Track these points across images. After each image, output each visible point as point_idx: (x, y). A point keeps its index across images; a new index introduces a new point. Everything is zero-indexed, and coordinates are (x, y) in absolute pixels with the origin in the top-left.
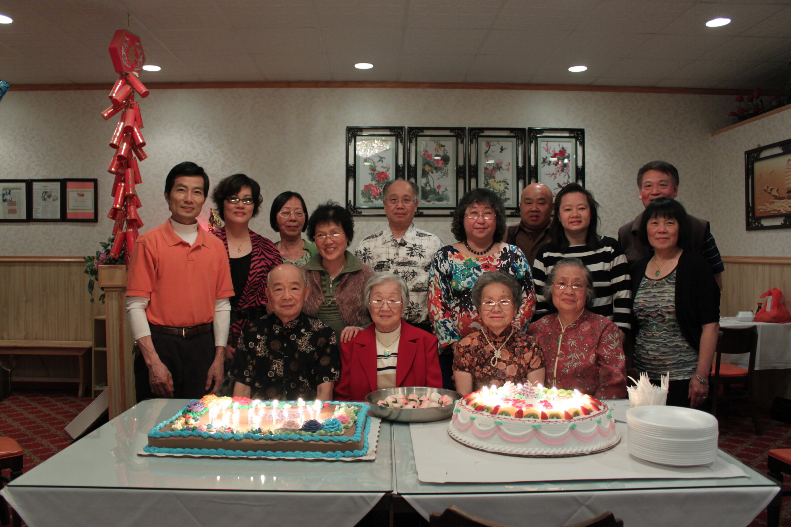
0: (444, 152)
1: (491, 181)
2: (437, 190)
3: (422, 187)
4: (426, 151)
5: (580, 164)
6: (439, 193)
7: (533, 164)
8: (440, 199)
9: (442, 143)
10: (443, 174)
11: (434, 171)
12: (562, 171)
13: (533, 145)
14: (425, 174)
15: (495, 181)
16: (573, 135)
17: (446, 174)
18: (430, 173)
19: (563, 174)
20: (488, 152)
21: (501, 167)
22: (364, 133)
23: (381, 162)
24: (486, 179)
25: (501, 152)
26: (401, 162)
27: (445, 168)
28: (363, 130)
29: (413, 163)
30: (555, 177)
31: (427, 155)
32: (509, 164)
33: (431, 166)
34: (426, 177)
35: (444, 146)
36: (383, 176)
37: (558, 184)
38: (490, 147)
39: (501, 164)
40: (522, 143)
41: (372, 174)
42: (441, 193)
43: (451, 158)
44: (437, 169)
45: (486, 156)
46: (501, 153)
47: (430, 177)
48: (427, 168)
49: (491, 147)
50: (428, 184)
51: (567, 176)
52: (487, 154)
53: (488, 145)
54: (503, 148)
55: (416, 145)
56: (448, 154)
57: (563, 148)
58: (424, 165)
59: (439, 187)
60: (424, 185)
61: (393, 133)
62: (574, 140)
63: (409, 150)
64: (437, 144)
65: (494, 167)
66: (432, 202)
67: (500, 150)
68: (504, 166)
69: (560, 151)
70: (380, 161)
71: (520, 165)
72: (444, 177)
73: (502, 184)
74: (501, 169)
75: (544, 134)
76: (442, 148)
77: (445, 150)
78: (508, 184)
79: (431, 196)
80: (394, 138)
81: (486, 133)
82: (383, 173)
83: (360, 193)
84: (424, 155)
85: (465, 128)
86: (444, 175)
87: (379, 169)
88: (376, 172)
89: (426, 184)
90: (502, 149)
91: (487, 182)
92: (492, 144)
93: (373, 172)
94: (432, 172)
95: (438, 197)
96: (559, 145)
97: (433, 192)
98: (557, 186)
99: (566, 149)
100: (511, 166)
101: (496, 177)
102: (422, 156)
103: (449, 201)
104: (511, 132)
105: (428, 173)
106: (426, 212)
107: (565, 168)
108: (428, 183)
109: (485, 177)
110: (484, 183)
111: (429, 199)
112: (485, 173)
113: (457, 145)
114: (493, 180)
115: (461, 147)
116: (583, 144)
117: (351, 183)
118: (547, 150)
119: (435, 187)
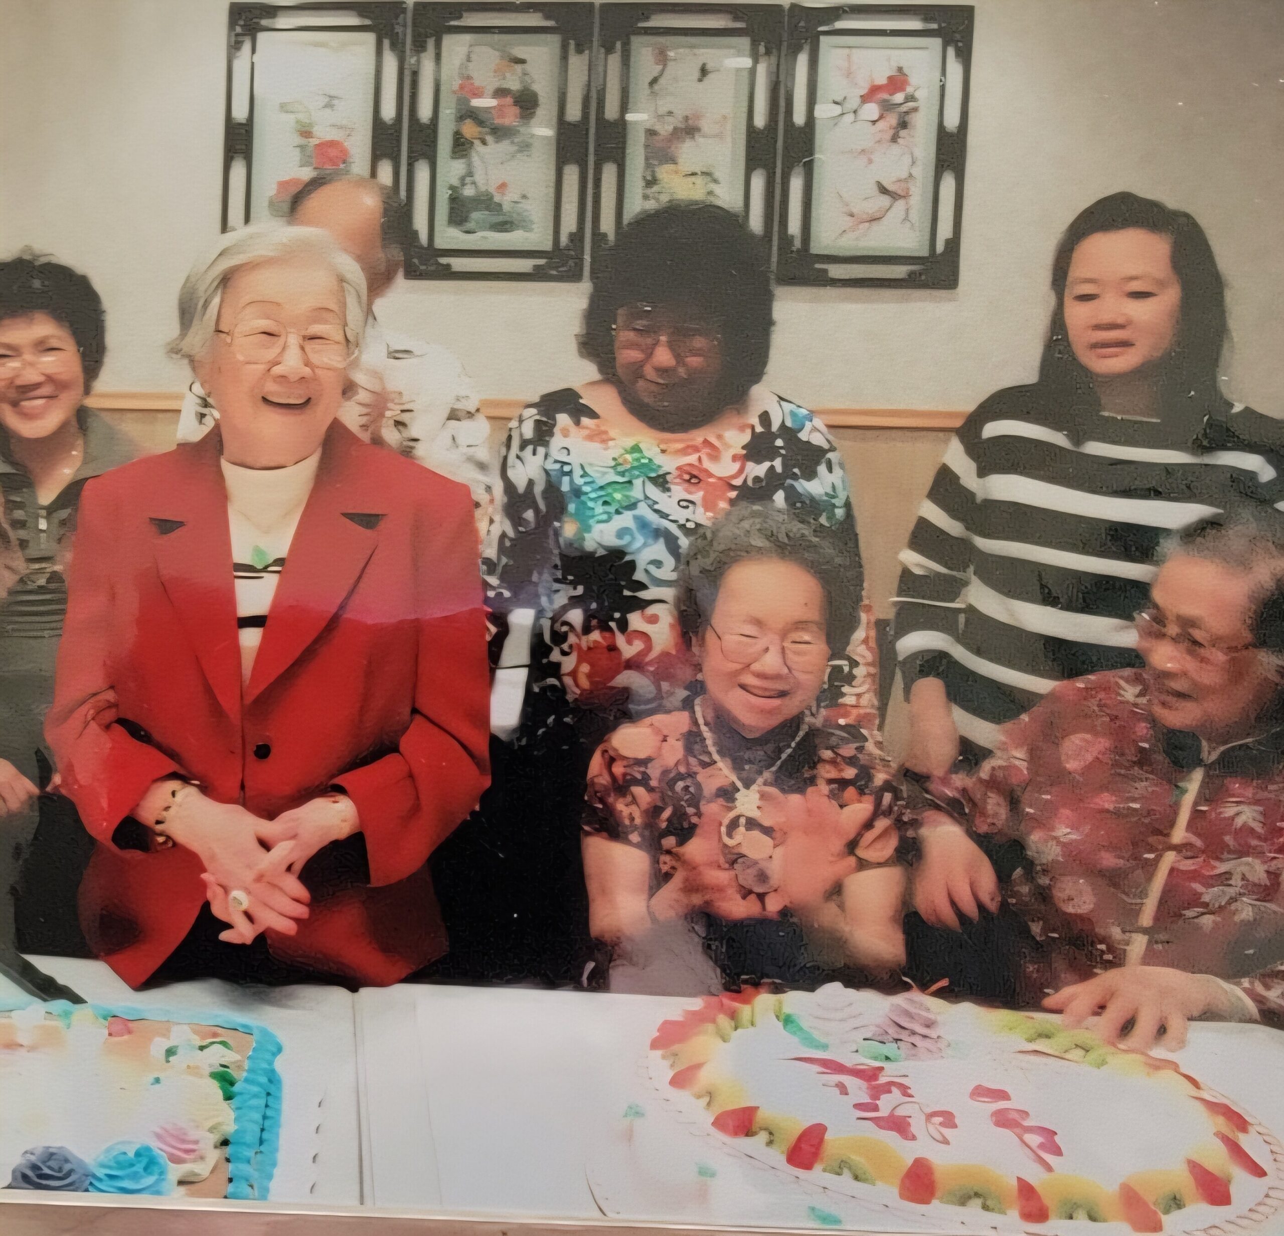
0: (522, 82)
1: (664, 172)
2: (497, 199)
3: (452, 188)
4: (469, 78)
5: (952, 121)
6: (500, 205)
7: (799, 118)
8: (504, 226)
9: (519, 52)
10: (516, 148)
11: (489, 139)
12: (894, 139)
13: (802, 60)
14: (461, 146)
15: (676, 172)
16: (935, 26)
17: (525, 147)
18: (477, 143)
19: (895, 149)
20: (662, 81)
21: (698, 129)
22: (282, 22)
23: (328, 111)
24: (648, 165)
25: (700, 80)
26: (388, 112)
27: (522, 129)
28: (280, 13)
29: (425, 112)
30: (870, 161)
31: (469, 89)
32: (725, 117)
33: (480, 123)
34: (462, 157)
35: (522, 61)
36: (333, 152)
37: (879, 183)
38: (665, 66)
39: (698, 117)
40: (768, 53)
41: (302, 147)
42: (506, 207)
43: (542, 100)
44: (500, 132)
45: (653, 94)
46: (701, 86)
47: (475, 159)
48: (469, 129)
49: (671, 65)
50: (468, 180)
51: (907, 160)
52: (656, 87)
53: (662, 58)
54: (709, 67)
55: (438, 57)
56: (536, 87)
57: (900, 69)
58: (461, 118)
59: (503, 186)
60: (455, 182)
61: (367, 22)
62: (936, 43)
63: (415, 74)
64: (502, 57)
65: (675, 129)
66: (480, 234)
67: (697, 74)
68: (706, 125)
69: (890, 78)
70: (326, 106)
71: (760, 121)
72: (519, 155)
73: (699, 180)
74: (697, 135)
75: (840, 25)
76: (519, 68)
77: (525, 74)
78: (716, 181)
79: (475, 215)
80: (370, 38)
81: (658, 21)
82: (332, 144)
83: (266, 204)
84: (462, 87)
85: (592, 5)
86: (520, 151)
87: (323, 133)
88: (314, 141)
89: (462, 179)
90: (704, 72)
91: (653, 172)
92: (671, 54)
93: (303, 141)
94: (484, 142)
95: (501, 219)
96: (889, 60)
97: (486, 202)
98: (875, 190)
99: (906, 70)
100: (729, 126)
101: (680, 161)
102: (454, 92)
103: (531, 230)
104: (736, 19)
105: (472, 143)
106: (459, 264)
107: (903, 133)
108: (470, 174)
109: (647, 159)
110: (644, 178)
111: (470, 225)
112: (647, 146)
113: (564, 58)
114: (671, 167)
115: (578, 64)
116: (965, 55)
117: (238, 170)
118: (849, 74)
119: (492, 190)
